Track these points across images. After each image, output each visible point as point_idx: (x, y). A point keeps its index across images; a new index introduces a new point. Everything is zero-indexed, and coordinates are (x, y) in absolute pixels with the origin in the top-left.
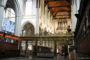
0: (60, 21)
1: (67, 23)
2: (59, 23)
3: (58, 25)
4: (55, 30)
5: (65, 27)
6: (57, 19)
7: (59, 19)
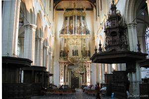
0: (70, 13)
1: (84, 18)
2: (66, 18)
3: (65, 23)
4: (56, 34)
5: (80, 28)
6: (62, 10)
7: (68, 10)
